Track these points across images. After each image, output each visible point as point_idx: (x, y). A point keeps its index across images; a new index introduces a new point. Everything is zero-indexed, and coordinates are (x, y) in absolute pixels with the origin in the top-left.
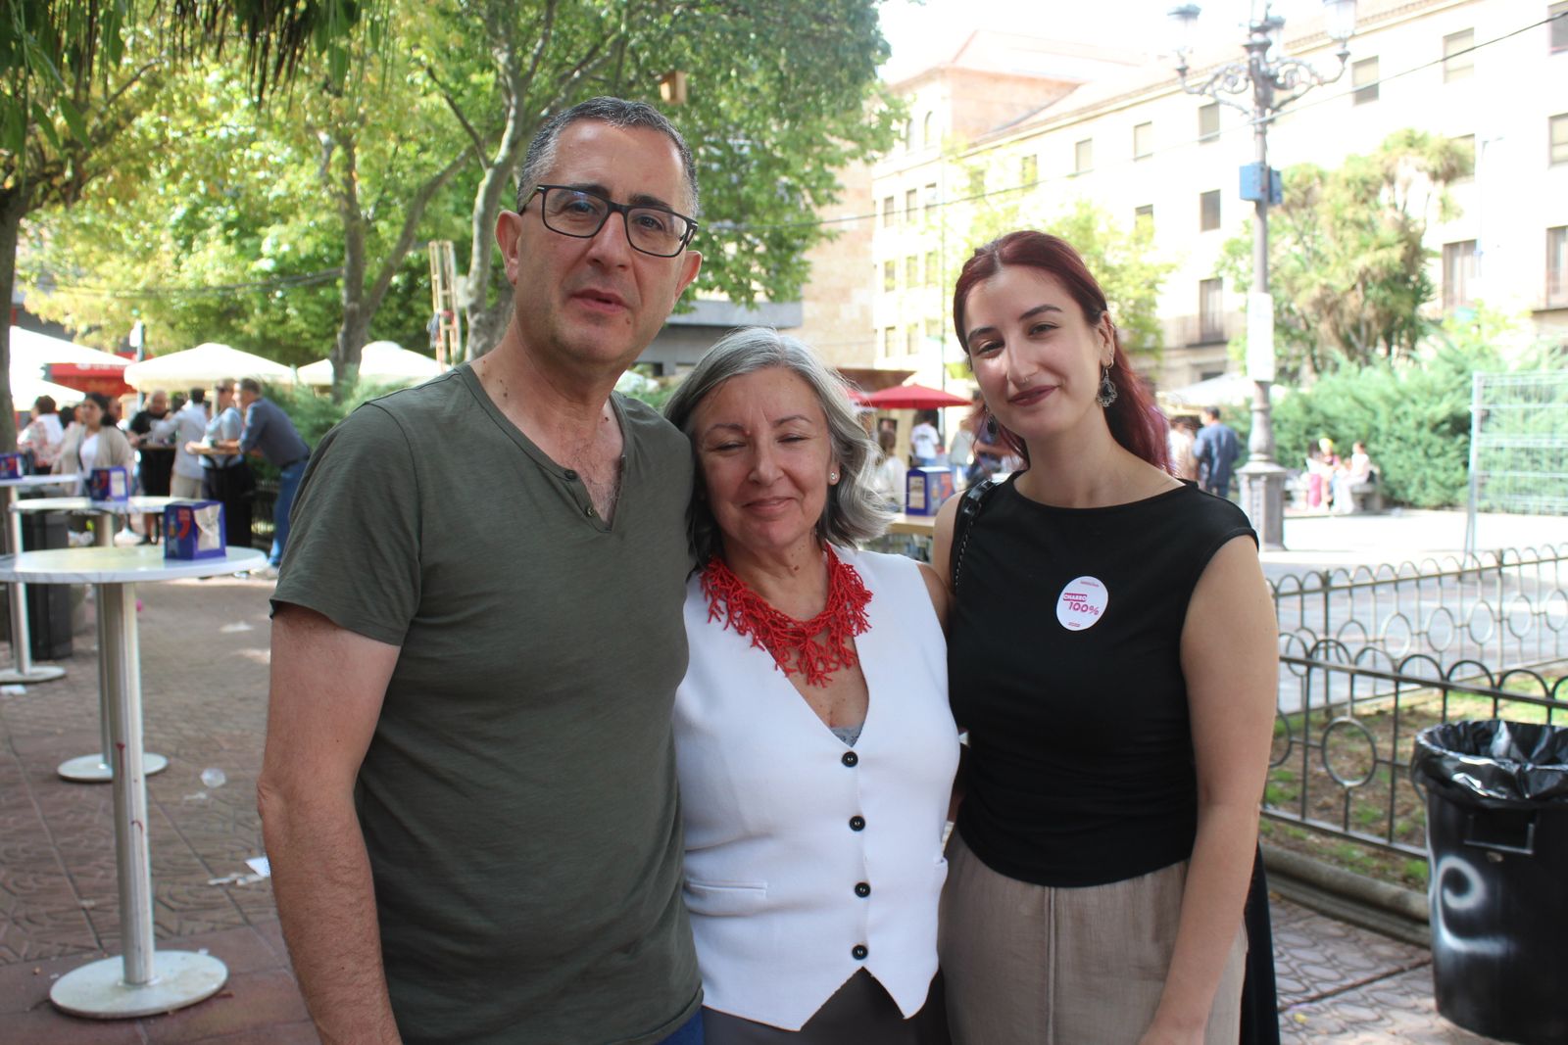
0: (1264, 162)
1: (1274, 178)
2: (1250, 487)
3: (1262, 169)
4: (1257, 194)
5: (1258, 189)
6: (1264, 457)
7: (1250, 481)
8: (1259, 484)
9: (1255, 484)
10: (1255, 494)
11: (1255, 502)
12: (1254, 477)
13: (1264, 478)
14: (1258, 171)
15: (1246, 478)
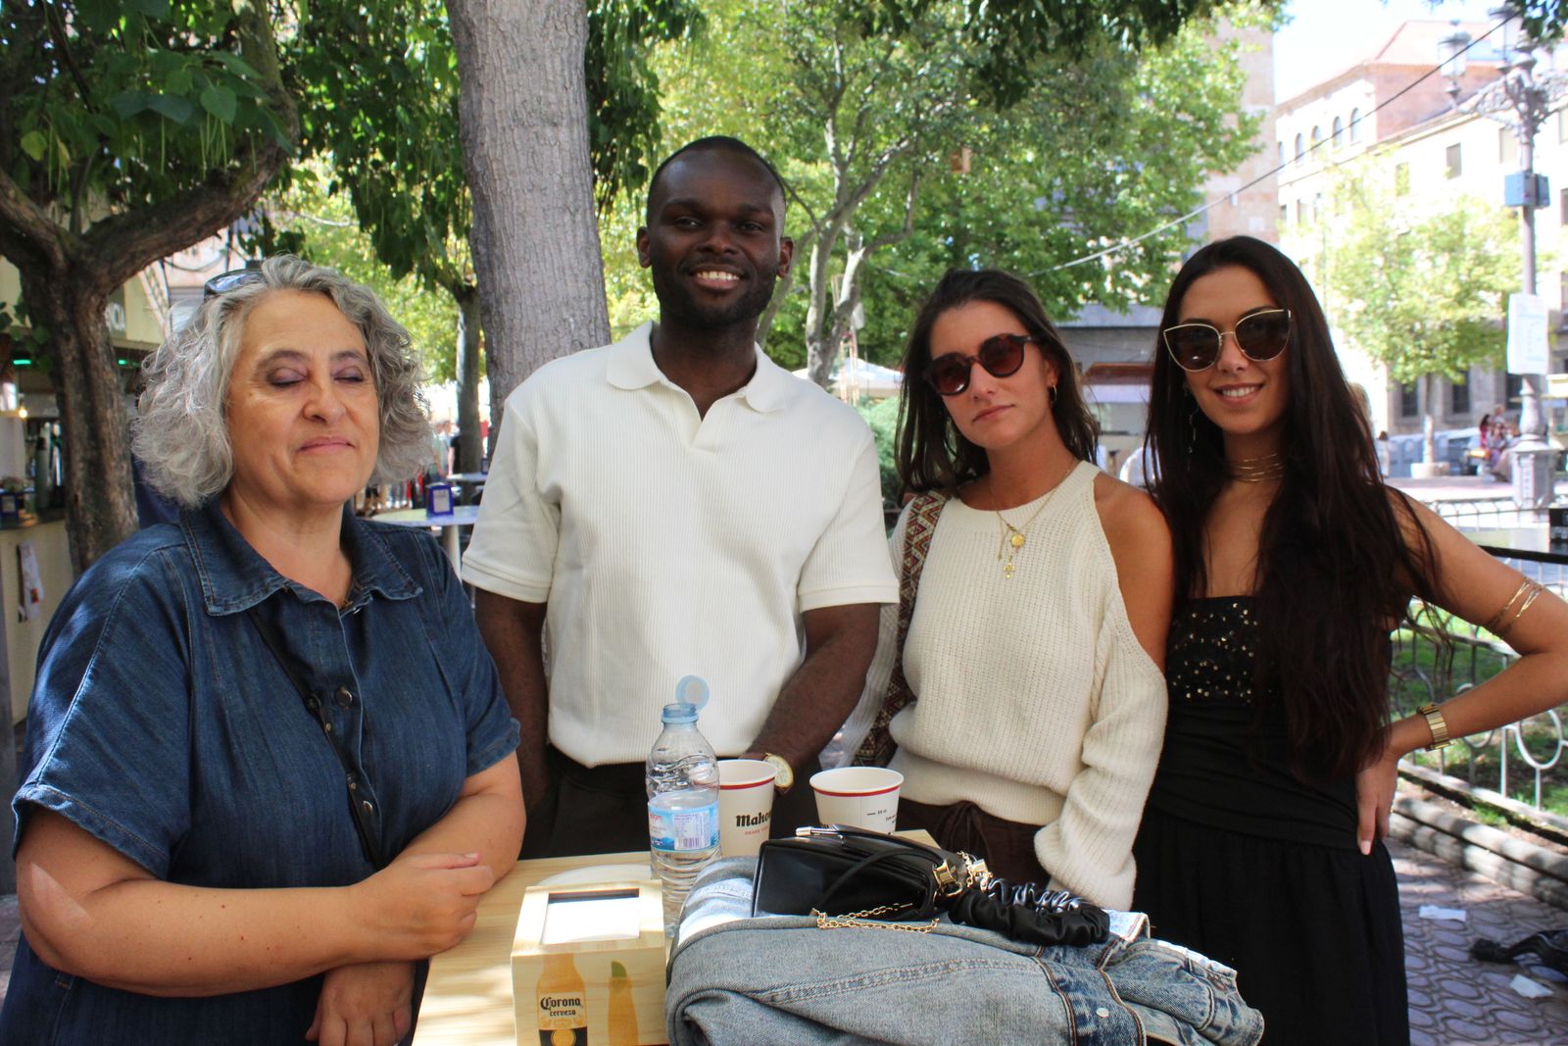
0: (1530, 170)
1: (1541, 182)
2: (1519, 464)
3: (1527, 177)
4: (1521, 199)
5: (1522, 195)
6: (1534, 437)
7: (1519, 459)
8: (1528, 462)
9: (1524, 461)
10: (1525, 470)
11: (1525, 477)
12: (1522, 455)
13: (1532, 456)
14: (1522, 179)
15: (1515, 456)
